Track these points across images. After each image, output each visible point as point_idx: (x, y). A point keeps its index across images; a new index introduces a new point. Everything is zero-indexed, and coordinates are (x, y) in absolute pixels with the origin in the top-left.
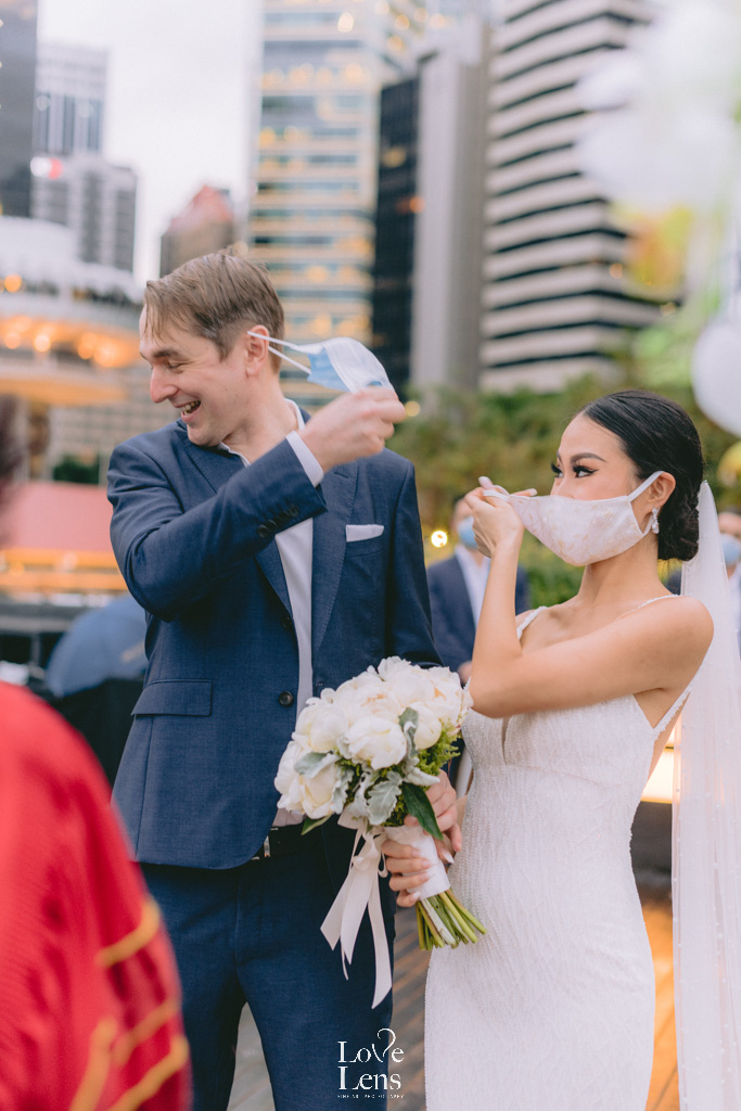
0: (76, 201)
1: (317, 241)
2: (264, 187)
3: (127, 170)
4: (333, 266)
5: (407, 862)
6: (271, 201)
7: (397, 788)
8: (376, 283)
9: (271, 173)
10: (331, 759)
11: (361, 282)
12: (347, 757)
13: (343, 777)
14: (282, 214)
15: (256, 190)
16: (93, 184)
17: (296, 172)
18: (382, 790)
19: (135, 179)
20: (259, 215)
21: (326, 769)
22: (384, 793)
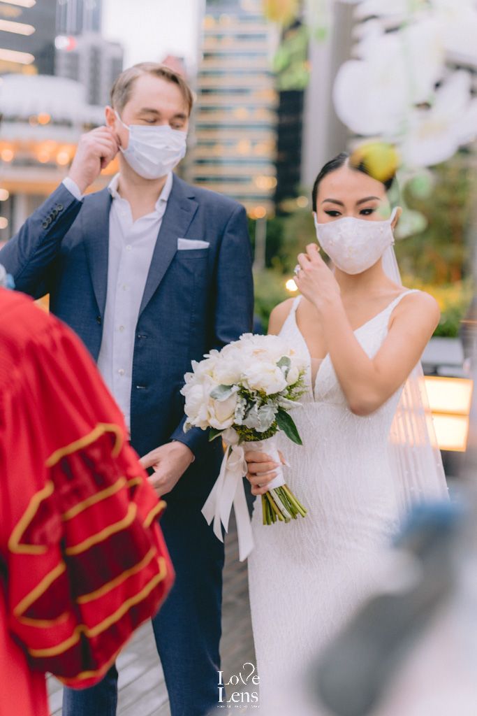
0: (85, 65)
1: (241, 91)
2: (207, 56)
3: (117, 44)
4: (251, 108)
5: (265, 464)
6: (212, 65)
7: (275, 409)
8: (281, 119)
9: (211, 46)
10: (235, 389)
11: (268, 118)
12: (246, 388)
13: (242, 401)
14: (218, 73)
15: (203, 57)
16: (96, 54)
17: (228, 45)
18: (265, 410)
19: (123, 51)
20: (204, 74)
21: (233, 395)
22: (266, 412)
